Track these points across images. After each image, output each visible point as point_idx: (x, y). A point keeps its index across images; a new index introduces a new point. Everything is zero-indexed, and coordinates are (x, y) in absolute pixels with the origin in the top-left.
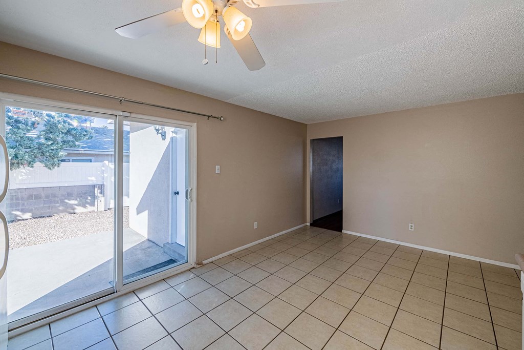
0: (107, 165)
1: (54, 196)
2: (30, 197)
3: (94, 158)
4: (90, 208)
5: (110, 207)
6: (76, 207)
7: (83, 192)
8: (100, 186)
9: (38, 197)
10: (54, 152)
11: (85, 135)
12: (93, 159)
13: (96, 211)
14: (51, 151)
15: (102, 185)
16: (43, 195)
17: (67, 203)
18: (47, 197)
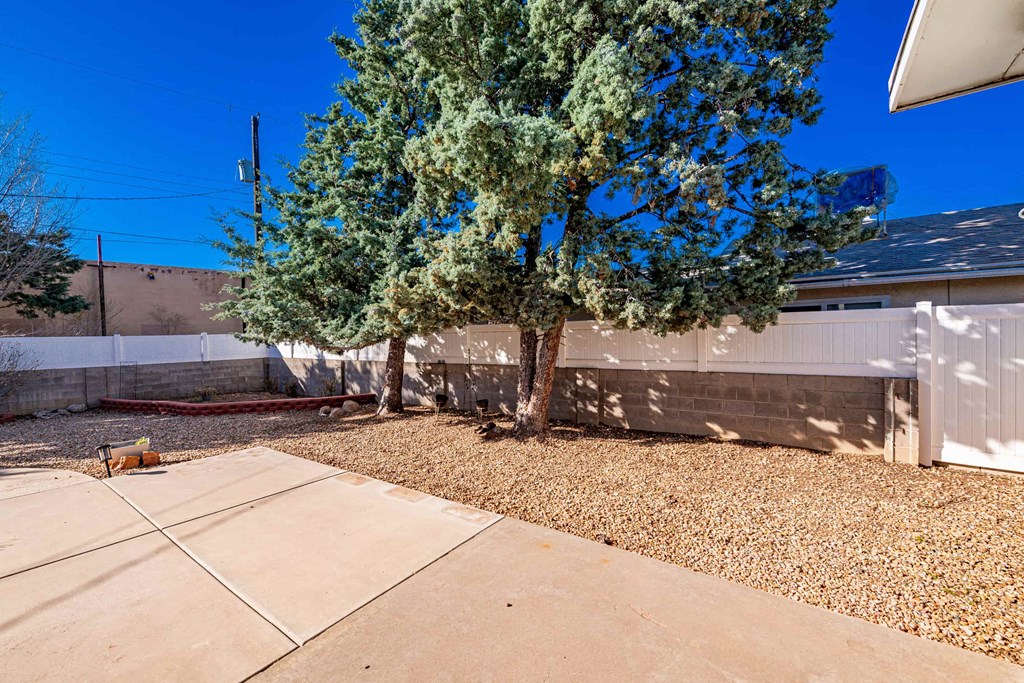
0: (930, 312)
1: (777, 397)
2: (731, 393)
3: (888, 297)
4: (873, 450)
5: (944, 459)
6: (836, 441)
7: (849, 396)
8: (903, 385)
9: (744, 394)
10: (763, 286)
11: (847, 228)
12: (884, 299)
13: (889, 458)
14: (755, 285)
15: (908, 380)
16: (754, 392)
17: (813, 426)
18: (762, 396)
